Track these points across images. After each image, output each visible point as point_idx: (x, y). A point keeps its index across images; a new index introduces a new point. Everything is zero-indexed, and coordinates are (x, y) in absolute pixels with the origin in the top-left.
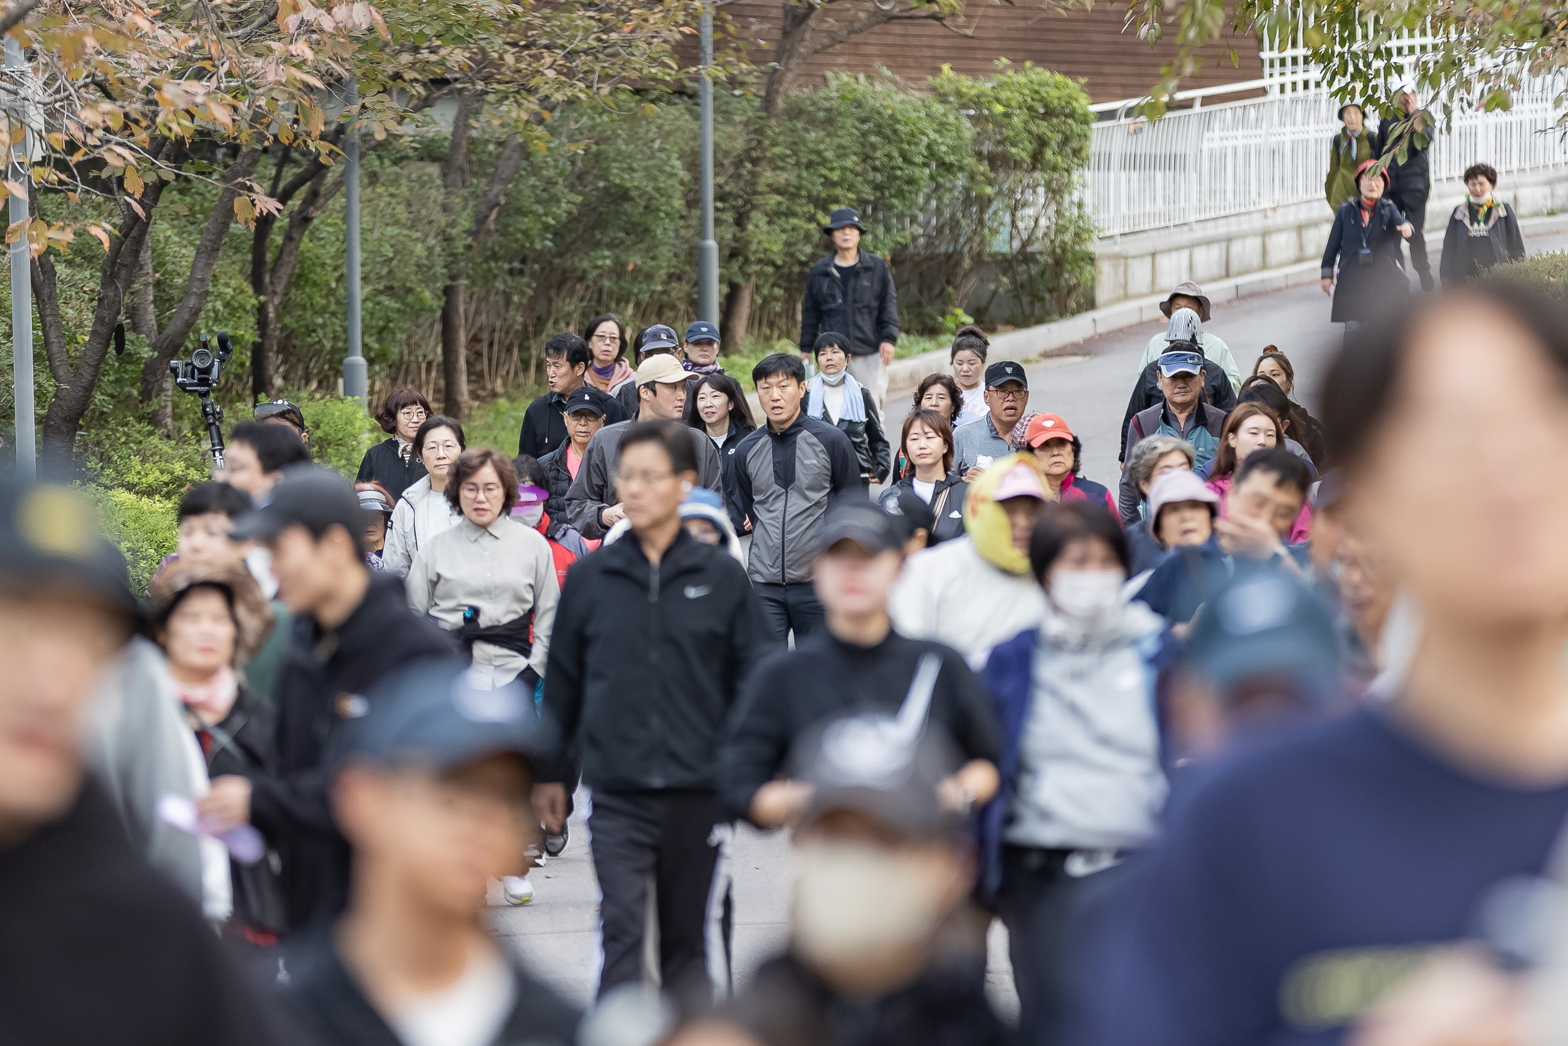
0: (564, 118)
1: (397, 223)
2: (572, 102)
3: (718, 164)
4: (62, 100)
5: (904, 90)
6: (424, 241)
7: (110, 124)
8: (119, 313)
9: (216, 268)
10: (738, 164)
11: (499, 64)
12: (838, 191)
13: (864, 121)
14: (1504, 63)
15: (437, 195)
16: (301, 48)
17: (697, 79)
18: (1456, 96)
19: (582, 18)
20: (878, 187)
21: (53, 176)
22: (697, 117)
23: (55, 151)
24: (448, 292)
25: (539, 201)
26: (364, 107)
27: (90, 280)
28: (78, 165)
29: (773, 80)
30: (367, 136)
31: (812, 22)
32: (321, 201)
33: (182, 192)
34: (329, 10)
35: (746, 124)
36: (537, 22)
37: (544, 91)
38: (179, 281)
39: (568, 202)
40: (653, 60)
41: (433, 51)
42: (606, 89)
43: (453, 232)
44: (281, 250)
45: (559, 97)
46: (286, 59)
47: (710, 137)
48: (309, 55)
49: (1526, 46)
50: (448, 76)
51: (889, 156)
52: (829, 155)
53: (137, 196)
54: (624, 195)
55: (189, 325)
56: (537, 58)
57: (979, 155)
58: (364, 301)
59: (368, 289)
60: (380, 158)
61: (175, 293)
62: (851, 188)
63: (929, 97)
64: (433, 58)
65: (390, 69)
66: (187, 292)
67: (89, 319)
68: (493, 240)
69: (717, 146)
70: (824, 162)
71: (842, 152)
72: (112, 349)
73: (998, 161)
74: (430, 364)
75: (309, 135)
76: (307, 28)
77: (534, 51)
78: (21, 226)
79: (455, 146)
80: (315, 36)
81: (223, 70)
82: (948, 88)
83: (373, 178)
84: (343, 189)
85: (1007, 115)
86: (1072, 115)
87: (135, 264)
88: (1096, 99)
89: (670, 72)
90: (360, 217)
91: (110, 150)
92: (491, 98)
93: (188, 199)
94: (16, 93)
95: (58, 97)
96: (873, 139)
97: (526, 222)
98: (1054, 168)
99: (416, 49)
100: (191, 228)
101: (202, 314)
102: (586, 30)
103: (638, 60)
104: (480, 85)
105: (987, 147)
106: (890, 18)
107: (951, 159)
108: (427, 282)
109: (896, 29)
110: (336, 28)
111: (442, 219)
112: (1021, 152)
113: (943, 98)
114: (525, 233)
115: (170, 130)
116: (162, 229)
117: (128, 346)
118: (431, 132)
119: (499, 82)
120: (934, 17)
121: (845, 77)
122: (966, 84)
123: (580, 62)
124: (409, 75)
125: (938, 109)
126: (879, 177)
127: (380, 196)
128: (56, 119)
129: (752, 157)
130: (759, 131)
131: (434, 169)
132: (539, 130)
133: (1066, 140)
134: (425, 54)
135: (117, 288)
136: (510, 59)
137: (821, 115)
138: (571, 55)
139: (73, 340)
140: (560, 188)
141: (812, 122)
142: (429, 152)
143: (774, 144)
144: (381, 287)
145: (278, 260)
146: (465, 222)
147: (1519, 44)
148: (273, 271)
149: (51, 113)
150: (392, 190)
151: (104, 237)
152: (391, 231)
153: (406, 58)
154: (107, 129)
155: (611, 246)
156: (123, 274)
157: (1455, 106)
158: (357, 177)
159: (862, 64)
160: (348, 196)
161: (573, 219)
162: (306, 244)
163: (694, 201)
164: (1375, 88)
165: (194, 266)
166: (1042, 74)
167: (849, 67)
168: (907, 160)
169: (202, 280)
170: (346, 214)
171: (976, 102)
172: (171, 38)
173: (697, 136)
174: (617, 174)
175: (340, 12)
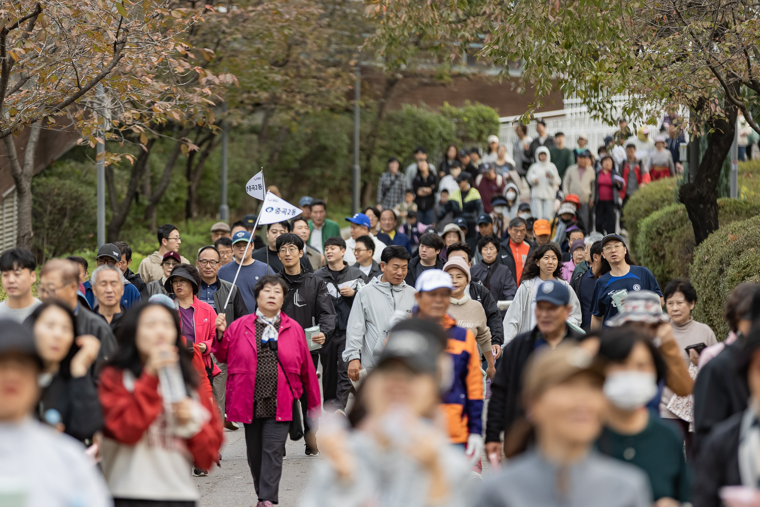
0: (304, 118)
1: (240, 156)
2: (307, 113)
3: (361, 138)
4: (118, 108)
5: (429, 111)
7: (135, 117)
8: (137, 187)
9: (173, 172)
10: (368, 137)
11: (280, 98)
13: (415, 122)
15: (255, 146)
16: (207, 90)
17: (353, 105)
18: (638, 120)
19: (311, 82)
21: (114, 136)
22: (353, 119)
23: (115, 127)
25: (293, 150)
26: (229, 113)
27: (126, 175)
28: (123, 132)
29: (382, 106)
30: (230, 124)
31: (397, 86)
32: (212, 147)
33: (161, 143)
34: (217, 76)
35: (371, 122)
36: (295, 83)
37: (297, 108)
38: (159, 176)
39: (304, 150)
40: (338, 98)
41: (256, 93)
42: (319, 109)
44: (197, 166)
45: (302, 111)
46: (202, 95)
47: (358, 127)
48: (210, 93)
50: (262, 102)
51: (424, 136)
52: (402, 134)
53: (145, 144)
54: (325, 148)
55: (163, 193)
56: (294, 96)
57: (458, 137)
58: (228, 185)
59: (230, 181)
60: (235, 132)
61: (158, 181)
63: (440, 114)
64: (255, 95)
65: (240, 99)
66: (162, 180)
67: (126, 189)
68: (277, 164)
69: (360, 131)
70: (400, 137)
71: (407, 134)
72: (134, 201)
73: (465, 139)
75: (209, 123)
76: (209, 83)
77: (293, 94)
78: (102, 155)
79: (263, 128)
80: (212, 86)
81: (177, 98)
82: (447, 111)
83: (232, 140)
84: (221, 144)
85: (469, 122)
86: (493, 122)
87: (143, 170)
88: (502, 117)
89: (343, 102)
90: (227, 154)
91: (135, 127)
92: (277, 111)
93: (163, 145)
94: (100, 105)
95: (116, 106)
96: (419, 129)
99: (249, 92)
100: (164, 156)
101: (168, 189)
102: (313, 87)
103: (332, 97)
104: (273, 106)
105: (461, 133)
106: (426, 85)
107: (447, 137)
109: (428, 88)
110: (220, 83)
111: (257, 155)
113: (444, 114)
114: (288, 161)
115: (157, 120)
116: (154, 157)
117: (140, 200)
118: (254, 123)
119: (281, 105)
120: (443, 85)
121: (409, 106)
122: (454, 110)
123: (310, 98)
124: (246, 102)
125: (443, 119)
127: (235, 146)
128: (115, 115)
129: (373, 135)
130: (376, 125)
131: (254, 137)
132: (294, 124)
134: (252, 94)
135: (136, 178)
136: (284, 96)
137: (400, 120)
138: (307, 95)
139: (119, 197)
140: (302, 145)
141: (396, 123)
142: (253, 130)
143: (382, 130)
145: (196, 169)
146: (266, 156)
147: (661, 100)
148: (194, 173)
149: (114, 113)
150: (239, 144)
151: (131, 159)
152: (239, 159)
153: (245, 95)
154: (134, 119)
155: (321, 167)
156: (139, 173)
157: (637, 123)
158: (226, 139)
159: (415, 101)
160: (223, 146)
161: (306, 157)
162: (207, 164)
163: (351, 150)
165: (165, 171)
166: (482, 107)
167: (411, 103)
168: (431, 137)
169: (168, 176)
170: (222, 153)
171: (458, 116)
172: (159, 86)
173: (353, 127)
174: (323, 141)
175: (222, 77)
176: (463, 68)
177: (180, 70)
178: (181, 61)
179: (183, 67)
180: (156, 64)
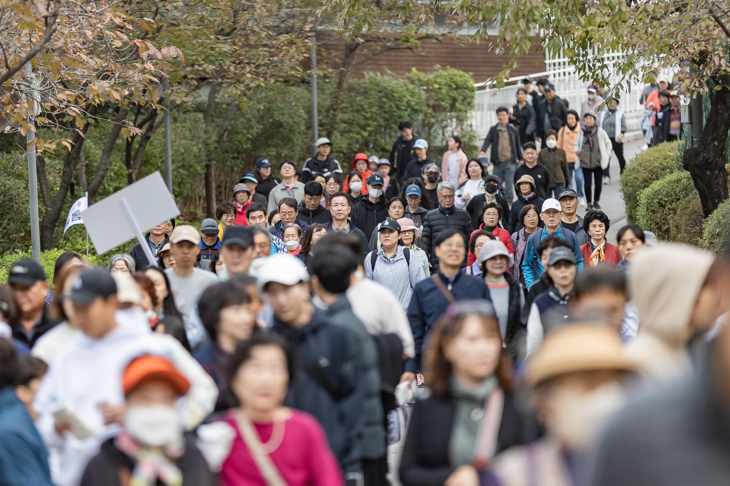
0: (255, 93)
1: (185, 138)
2: (258, 86)
3: (319, 112)
4: (49, 89)
5: (396, 79)
6: (197, 145)
7: (70, 99)
8: (71, 178)
9: (111, 159)
10: (328, 111)
11: (228, 71)
12: (370, 122)
13: (380, 92)
14: (652, 63)
15: (202, 126)
16: (149, 66)
17: (310, 76)
18: (633, 77)
19: (262, 51)
20: (386, 120)
21: (47, 121)
22: (310, 92)
23: (47, 110)
24: (208, 167)
25: (245, 128)
26: (172, 90)
27: (59, 164)
28: (56, 115)
29: (342, 75)
30: (173, 102)
31: (357, 51)
32: (154, 129)
33: (96, 127)
34: (160, 49)
35: (331, 94)
36: (243, 53)
37: (247, 82)
38: (95, 164)
39: (257, 128)
40: (292, 68)
41: (200, 65)
42: (272, 81)
43: (209, 141)
44: (138, 151)
45: (253, 85)
46: (143, 71)
47: (316, 100)
48: (153, 68)
49: (662, 55)
50: (207, 76)
51: (391, 107)
52: (366, 106)
53: (81, 129)
54: (280, 125)
55: (100, 183)
56: (244, 68)
57: (428, 106)
58: (173, 171)
59: (174, 166)
60: (178, 111)
61: (94, 169)
62: (375, 120)
63: (407, 82)
64: (200, 68)
65: (183, 74)
66: (99, 168)
67: (59, 181)
68: (226, 145)
69: (319, 104)
70: (364, 110)
71: (371, 105)
72: (69, 193)
73: (436, 108)
74: (200, 197)
75: (152, 102)
76: (151, 58)
77: (242, 65)
78: (33, 142)
79: (209, 106)
80: (154, 61)
81: (117, 75)
82: (415, 78)
83: (175, 120)
84: (163, 124)
85: (440, 89)
86: (467, 88)
87: (77, 158)
88: (477, 82)
89: (299, 73)
90: (171, 136)
91: (70, 109)
92: (224, 85)
93: (98, 130)
94: (29, 87)
95: (47, 88)
96: (384, 100)
97: (239, 137)
98: (460, 111)
99: (193, 65)
100: (100, 142)
101: (106, 178)
102: (264, 56)
103: (286, 68)
104: (220, 80)
105: (432, 102)
106: (390, 49)
107: (417, 107)
108: (199, 162)
109: (393, 53)
110: (163, 57)
111: (204, 136)
112: (446, 104)
113: (412, 82)
114: (239, 142)
115: (95, 101)
116: (88, 143)
117: (76, 192)
118: (199, 100)
119: (227, 79)
120: (409, 48)
121: (372, 74)
122: (423, 76)
123: (262, 70)
124: (190, 76)
125: (411, 86)
126: (386, 116)
127: (178, 127)
128: (46, 97)
129: (333, 108)
130: (336, 97)
131: (200, 116)
132: (245, 99)
133: (465, 99)
134: (196, 67)
135: (70, 168)
136: (232, 69)
137: (362, 90)
138: (258, 67)
139: (52, 189)
140: (254, 122)
141: (358, 93)
142: (198, 108)
143: (343, 102)
144: (179, 165)
145: (136, 155)
146: (214, 137)
147: (658, 54)
148: (135, 159)
149: (44, 95)
150: (183, 124)
152: (183, 141)
153: (189, 69)
154: (69, 101)
155: (275, 146)
156: (73, 161)
157: (632, 81)
158: (169, 120)
159: (378, 68)
160: (165, 127)
161: (259, 135)
162: (148, 147)
163: (309, 127)
164: (597, 75)
165: (102, 158)
166: (454, 71)
167: (373, 70)
168: (398, 108)
169: (105, 164)
170: (165, 135)
171: (427, 83)
172: (94, 62)
173: (310, 100)
174: (277, 116)
175: (164, 50)
176: (431, 29)
177: (118, 44)
178: (118, 33)
179: (121, 39)
180: (91, 38)
